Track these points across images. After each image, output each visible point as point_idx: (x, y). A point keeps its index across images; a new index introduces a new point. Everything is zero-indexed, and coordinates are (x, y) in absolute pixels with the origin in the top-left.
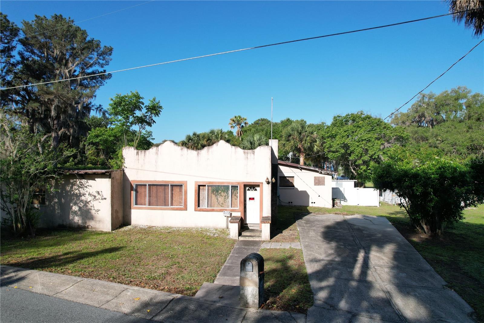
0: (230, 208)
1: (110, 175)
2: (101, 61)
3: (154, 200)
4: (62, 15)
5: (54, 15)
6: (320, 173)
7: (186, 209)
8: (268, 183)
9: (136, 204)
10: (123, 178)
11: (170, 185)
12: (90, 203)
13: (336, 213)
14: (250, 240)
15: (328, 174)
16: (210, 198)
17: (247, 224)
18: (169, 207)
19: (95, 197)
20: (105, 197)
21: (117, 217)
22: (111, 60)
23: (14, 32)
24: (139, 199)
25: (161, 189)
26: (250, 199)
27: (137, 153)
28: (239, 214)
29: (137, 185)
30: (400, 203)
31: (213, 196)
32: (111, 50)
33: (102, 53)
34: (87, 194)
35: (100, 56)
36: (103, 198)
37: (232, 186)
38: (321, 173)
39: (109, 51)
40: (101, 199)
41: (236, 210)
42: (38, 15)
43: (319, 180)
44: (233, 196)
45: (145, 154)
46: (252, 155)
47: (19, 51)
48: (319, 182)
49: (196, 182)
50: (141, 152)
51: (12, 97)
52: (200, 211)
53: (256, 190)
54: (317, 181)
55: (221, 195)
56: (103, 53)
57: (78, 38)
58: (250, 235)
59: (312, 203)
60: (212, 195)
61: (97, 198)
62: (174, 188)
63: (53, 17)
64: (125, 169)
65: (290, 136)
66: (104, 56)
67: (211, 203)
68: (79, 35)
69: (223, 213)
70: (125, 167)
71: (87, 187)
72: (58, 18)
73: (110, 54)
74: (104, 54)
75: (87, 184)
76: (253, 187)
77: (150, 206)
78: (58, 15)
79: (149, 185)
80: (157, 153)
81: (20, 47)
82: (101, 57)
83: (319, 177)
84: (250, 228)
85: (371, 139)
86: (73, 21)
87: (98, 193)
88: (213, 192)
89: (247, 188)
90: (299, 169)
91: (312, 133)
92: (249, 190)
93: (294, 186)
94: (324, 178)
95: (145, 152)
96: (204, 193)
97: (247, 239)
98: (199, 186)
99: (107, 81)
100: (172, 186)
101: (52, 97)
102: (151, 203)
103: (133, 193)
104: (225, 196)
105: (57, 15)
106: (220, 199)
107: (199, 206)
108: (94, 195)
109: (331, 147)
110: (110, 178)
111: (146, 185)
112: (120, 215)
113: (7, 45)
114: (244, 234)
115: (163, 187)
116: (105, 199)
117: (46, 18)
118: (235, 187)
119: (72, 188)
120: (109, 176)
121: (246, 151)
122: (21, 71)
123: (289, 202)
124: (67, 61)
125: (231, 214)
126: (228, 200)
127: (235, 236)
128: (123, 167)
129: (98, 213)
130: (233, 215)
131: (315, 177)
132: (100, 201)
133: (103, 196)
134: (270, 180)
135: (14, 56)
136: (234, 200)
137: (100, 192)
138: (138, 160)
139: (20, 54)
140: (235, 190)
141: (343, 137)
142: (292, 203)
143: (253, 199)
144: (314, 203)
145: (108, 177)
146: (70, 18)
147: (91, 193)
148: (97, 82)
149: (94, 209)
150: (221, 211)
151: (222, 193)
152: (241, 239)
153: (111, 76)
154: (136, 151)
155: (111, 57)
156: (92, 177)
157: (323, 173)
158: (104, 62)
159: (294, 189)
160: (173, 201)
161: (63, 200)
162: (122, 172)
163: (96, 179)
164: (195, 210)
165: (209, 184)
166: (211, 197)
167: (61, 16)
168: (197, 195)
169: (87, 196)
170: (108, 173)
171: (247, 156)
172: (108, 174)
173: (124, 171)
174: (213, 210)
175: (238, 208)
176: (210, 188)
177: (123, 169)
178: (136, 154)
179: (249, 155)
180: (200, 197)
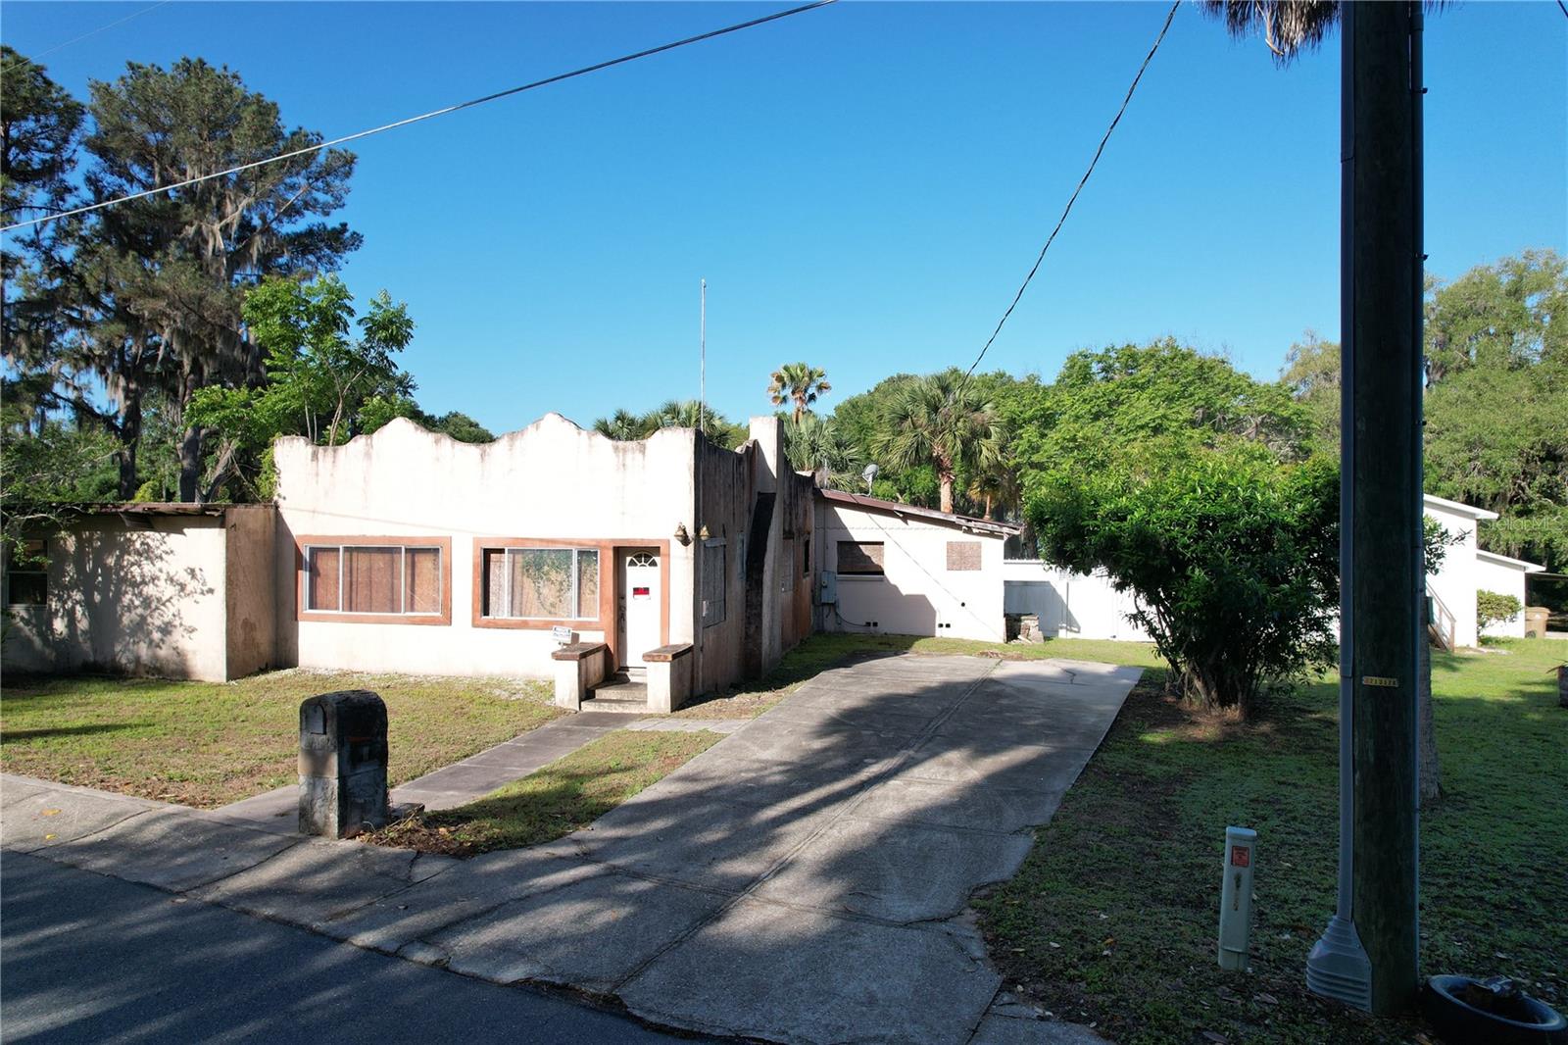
0: (572, 619)
1: (223, 516)
2: (321, 197)
3: (361, 595)
4: (205, 60)
5: (180, 61)
6: (965, 532)
7: (447, 620)
8: (685, 541)
9: (313, 605)
10: (274, 529)
11: (403, 550)
12: (168, 604)
13: (982, 654)
14: (614, 711)
15: (992, 534)
16: (517, 590)
17: (626, 669)
18: (401, 614)
19: (183, 587)
20: (210, 585)
21: (251, 643)
22: (348, 191)
23: (71, 115)
24: (320, 592)
25: (380, 561)
26: (637, 591)
27: (315, 456)
28: (596, 637)
29: (314, 551)
30: (1135, 612)
31: (528, 583)
32: (349, 161)
33: (320, 173)
34: (163, 576)
35: (317, 180)
36: (205, 588)
37: (581, 553)
38: (969, 530)
39: (345, 164)
40: (199, 591)
41: (590, 623)
42: (136, 62)
43: (961, 554)
44: (584, 582)
45: (334, 457)
46: (639, 456)
47: (88, 171)
48: (961, 560)
49: (477, 541)
50: (325, 451)
51: (82, 313)
52: (487, 626)
53: (653, 564)
54: (955, 556)
55: (549, 580)
56: (328, 171)
57: (246, 125)
58: (619, 697)
59: (941, 626)
60: (525, 578)
61: (189, 588)
62: (419, 558)
63: (178, 67)
64: (281, 502)
65: (905, 417)
66: (328, 179)
67: (521, 604)
68: (247, 115)
69: (552, 632)
70: (279, 495)
71: (164, 555)
72: (194, 69)
73: (348, 175)
74: (329, 174)
75: (164, 548)
76: (646, 554)
77: (351, 610)
78: (194, 60)
79: (347, 549)
80: (368, 455)
81: (87, 162)
82: (320, 184)
83: (961, 544)
84: (633, 679)
85: (1166, 423)
86: (235, 77)
87: (192, 572)
88: (527, 568)
89: (628, 559)
90: (898, 517)
91: (978, 408)
92: (632, 563)
93: (882, 573)
94: (979, 545)
95: (335, 451)
96: (502, 572)
97: (605, 708)
98: (487, 553)
99: (348, 255)
100: (413, 552)
101: (162, 304)
102: (354, 605)
103: (304, 577)
104: (561, 583)
105: (188, 62)
106: (545, 591)
107: (486, 612)
108: (182, 581)
109: (1036, 449)
110: (222, 526)
111: (338, 550)
112: (263, 637)
113: (47, 156)
114: (601, 693)
115: (387, 556)
116: (211, 591)
117: (160, 70)
118: (587, 554)
119: (120, 558)
120: (221, 522)
121: (621, 444)
122: (97, 234)
123: (868, 624)
124: (222, 198)
125: (575, 637)
126: (569, 594)
127: (570, 700)
128: (275, 498)
129: (192, 635)
130: (582, 639)
131: (949, 544)
132: (198, 597)
133: (204, 584)
134: (691, 533)
135: (76, 189)
136: (586, 596)
137: (197, 572)
138: (317, 475)
139: (92, 181)
140: (589, 565)
141: (1077, 418)
142: (875, 624)
143: (645, 591)
144: (948, 626)
145: (219, 523)
146: (225, 68)
147: (171, 574)
148: (319, 259)
149: (181, 625)
150: (546, 626)
151: (553, 575)
152: (588, 707)
153: (361, 241)
154: (310, 449)
155: (349, 182)
156: (173, 522)
157: (975, 531)
158: (329, 198)
159: (882, 580)
160: (416, 597)
161: (97, 597)
162: (272, 511)
163: (186, 530)
164: (475, 625)
165: (514, 545)
166: (522, 587)
167: (202, 63)
168: (479, 580)
169: (161, 583)
170: (217, 511)
171: (624, 459)
172: (216, 514)
173: (277, 507)
174: (524, 625)
175: (596, 619)
176: (519, 558)
177: (276, 502)
178: (310, 457)
179: (629, 455)
180: (491, 584)
